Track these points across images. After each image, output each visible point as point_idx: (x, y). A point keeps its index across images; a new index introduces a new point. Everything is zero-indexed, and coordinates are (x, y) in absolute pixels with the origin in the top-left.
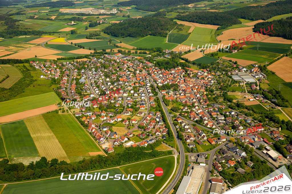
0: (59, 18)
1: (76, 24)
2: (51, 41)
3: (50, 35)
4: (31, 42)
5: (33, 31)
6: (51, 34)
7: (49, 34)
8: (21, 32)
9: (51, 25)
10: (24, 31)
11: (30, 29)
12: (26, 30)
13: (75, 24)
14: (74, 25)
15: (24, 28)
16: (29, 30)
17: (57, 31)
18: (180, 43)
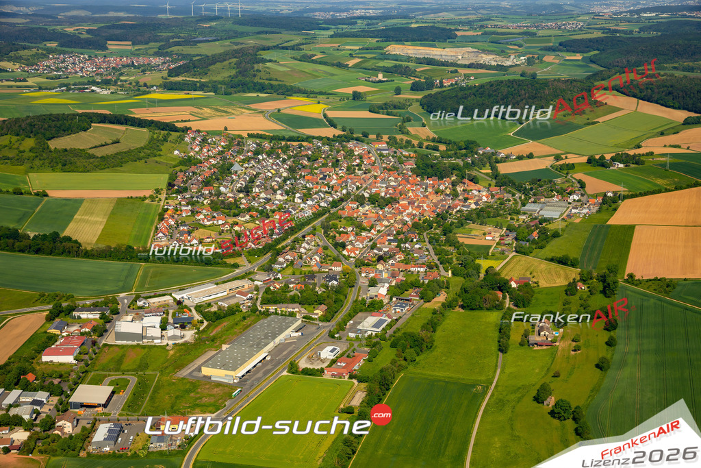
0: (364, 65)
1: (387, 81)
2: (293, 108)
3: (307, 97)
4: (253, 106)
5: (279, 85)
6: (311, 95)
7: (306, 95)
8: (255, 84)
9: (329, 77)
10: (260, 84)
11: (277, 80)
12: (267, 82)
13: (384, 82)
14: (380, 81)
15: (268, 76)
16: (272, 82)
17: (330, 92)
18: (534, 139)
